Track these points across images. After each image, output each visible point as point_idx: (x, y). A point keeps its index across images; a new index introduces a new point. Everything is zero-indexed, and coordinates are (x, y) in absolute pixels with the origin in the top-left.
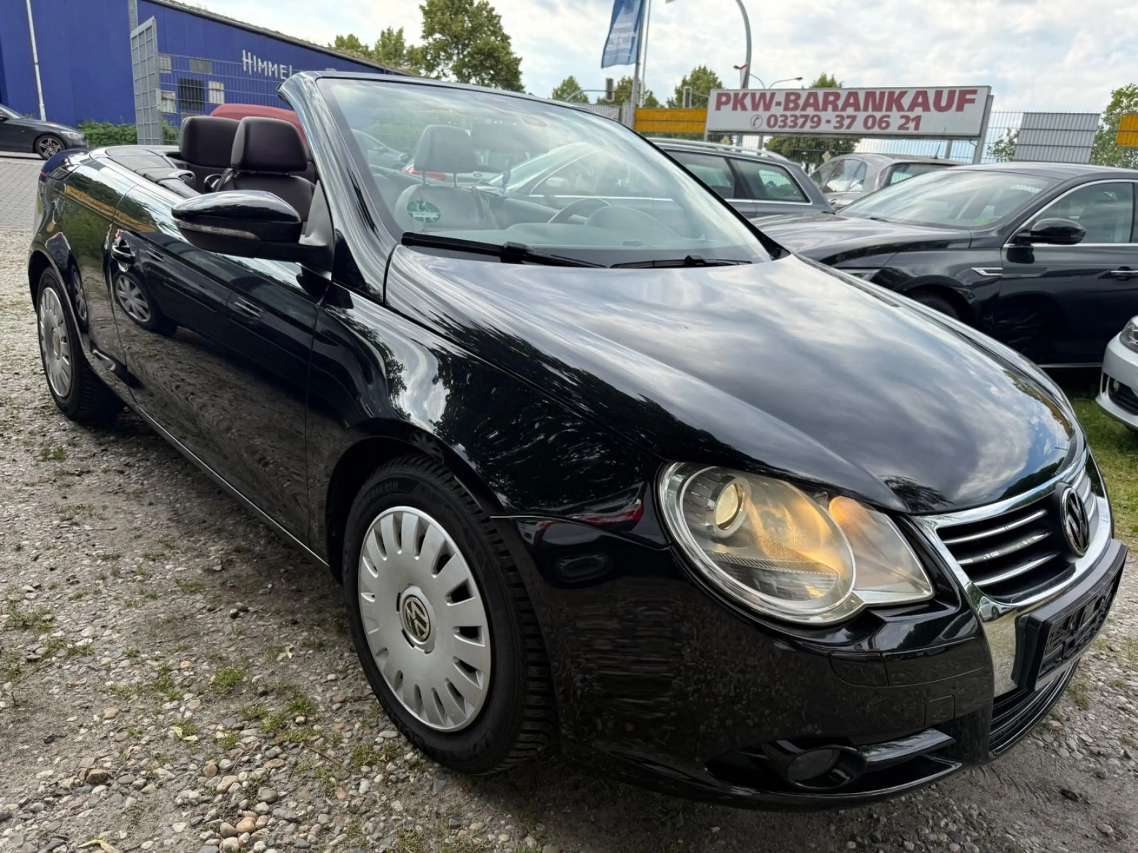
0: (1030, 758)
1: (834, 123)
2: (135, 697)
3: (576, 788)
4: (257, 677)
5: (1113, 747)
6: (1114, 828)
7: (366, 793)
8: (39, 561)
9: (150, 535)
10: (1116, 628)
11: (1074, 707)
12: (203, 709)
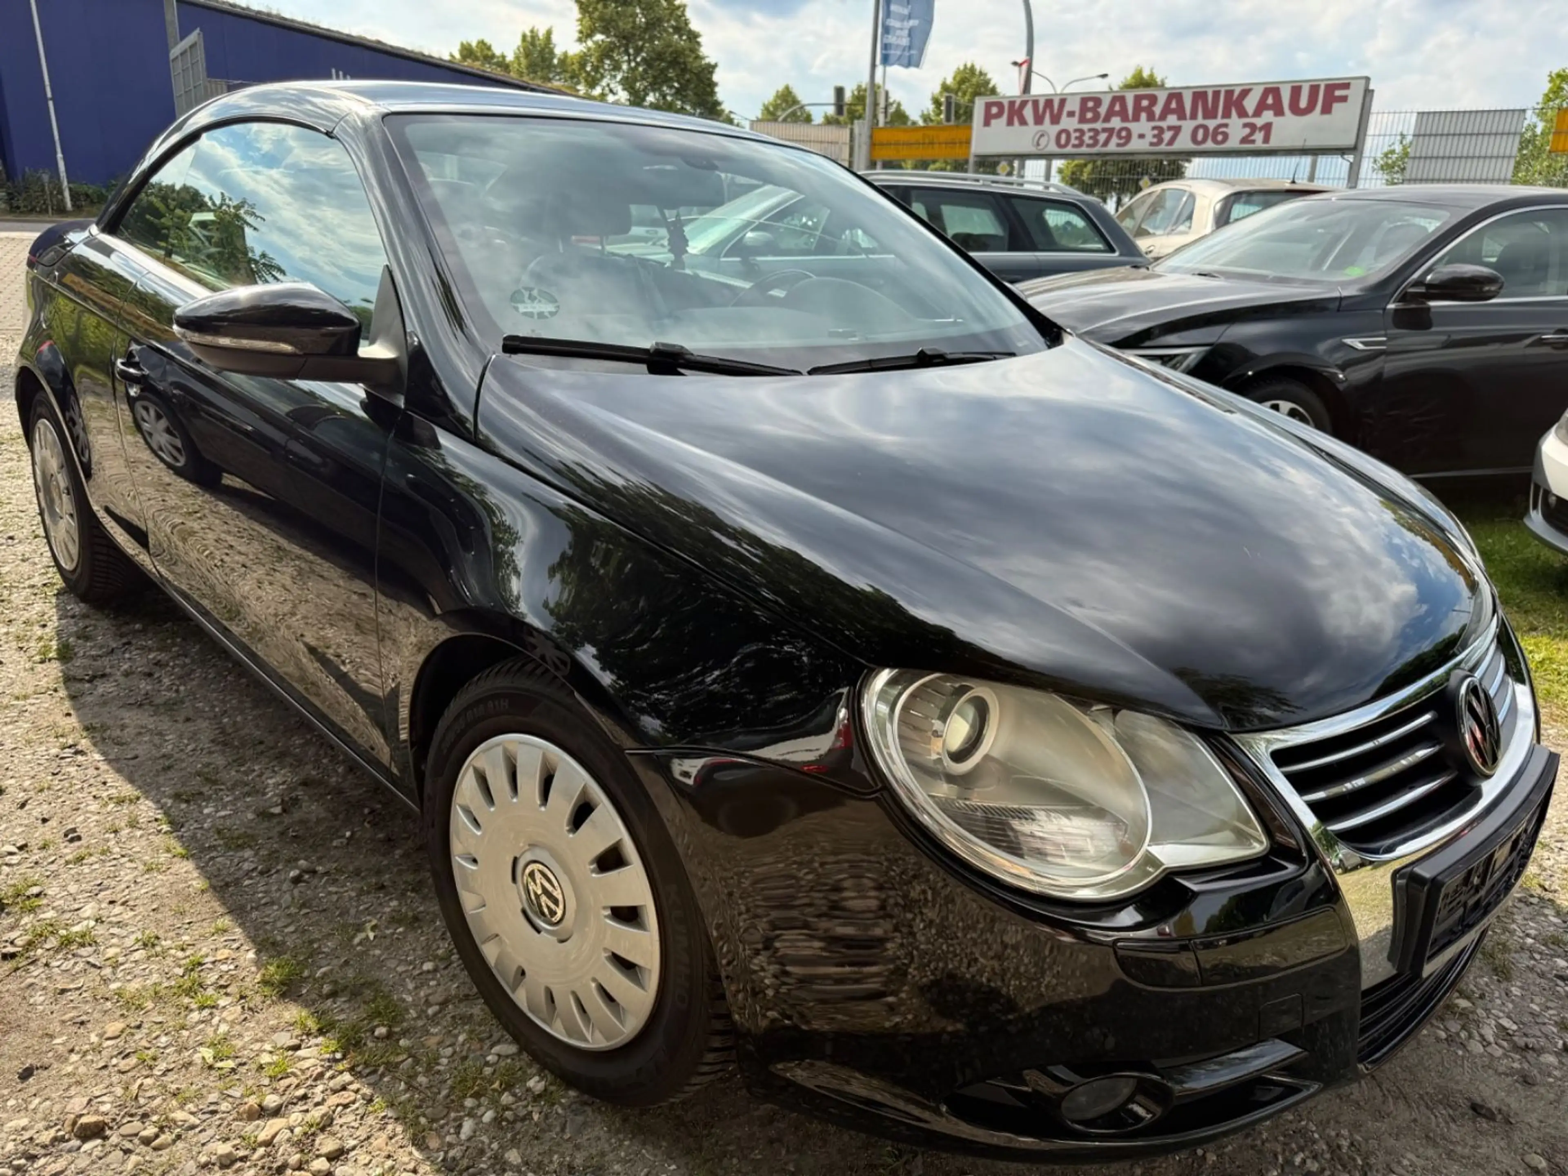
0: (1426, 1057)
1: (1149, 138)
2: (149, 1005)
3: (771, 1121)
4: (323, 970)
5: (1547, 1036)
6: (1549, 1160)
7: (469, 1139)
8: (27, 807)
9: (184, 765)
10: (1552, 856)
11: (1491, 978)
12: (245, 1019)
